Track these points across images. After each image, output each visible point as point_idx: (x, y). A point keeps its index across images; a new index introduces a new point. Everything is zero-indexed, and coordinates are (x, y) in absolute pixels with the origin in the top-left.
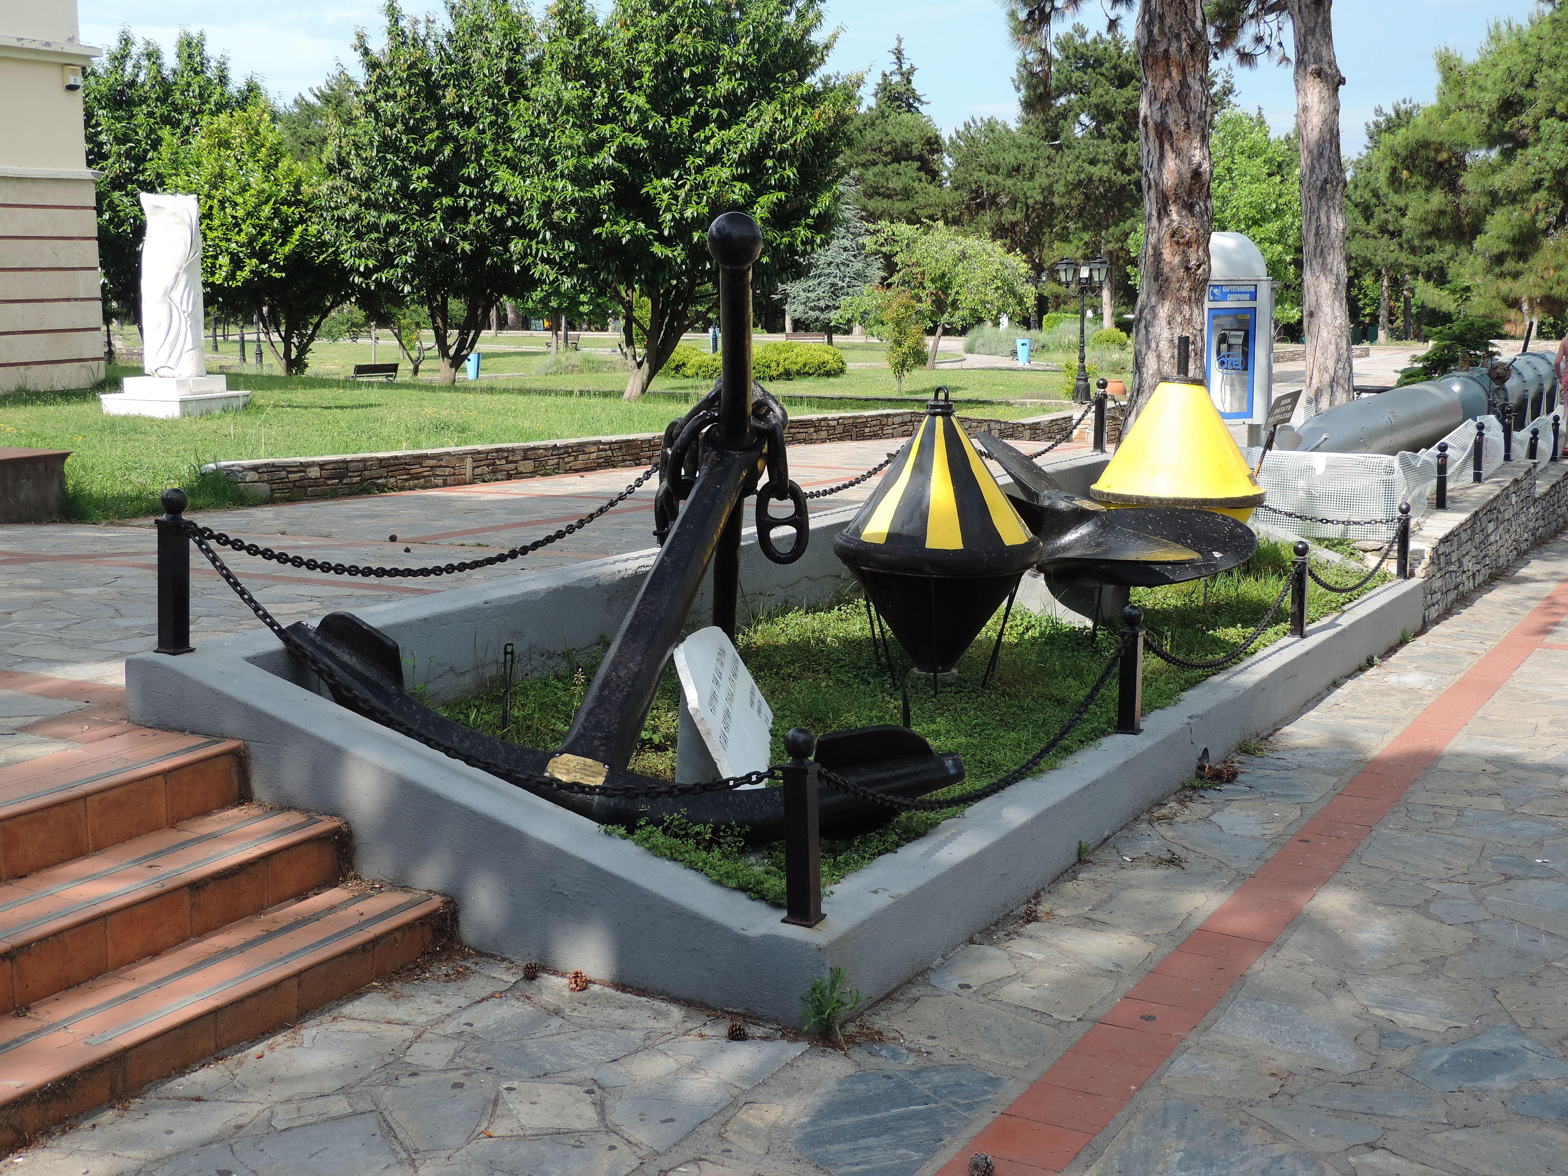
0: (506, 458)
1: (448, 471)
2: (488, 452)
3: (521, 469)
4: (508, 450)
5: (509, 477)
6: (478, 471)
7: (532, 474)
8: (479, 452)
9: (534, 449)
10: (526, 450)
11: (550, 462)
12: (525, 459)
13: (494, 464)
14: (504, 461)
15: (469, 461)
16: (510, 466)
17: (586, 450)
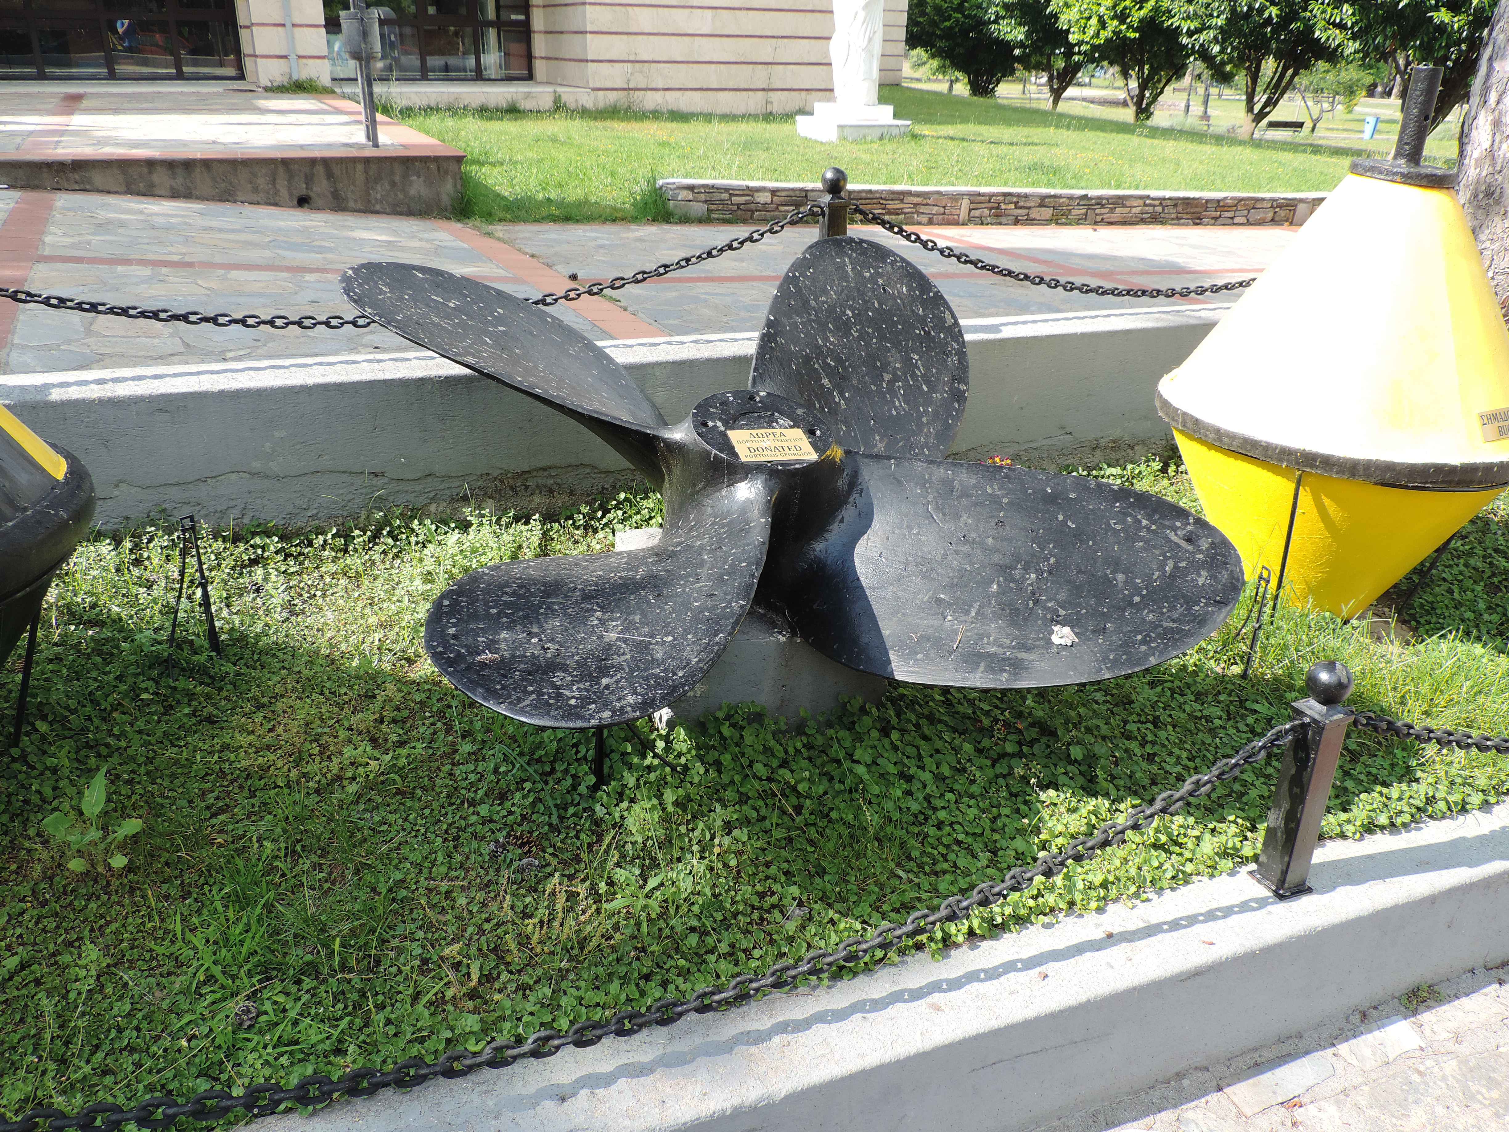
0: (1016, 203)
1: (935, 210)
2: (992, 195)
3: (1032, 216)
4: (1019, 195)
5: (1017, 222)
6: (976, 213)
7: (1047, 222)
8: (979, 194)
9: (1055, 196)
10: (1043, 198)
11: (1074, 212)
12: (1041, 205)
13: (998, 208)
14: (1012, 206)
15: (965, 203)
16: (1019, 211)
17: (1128, 203)
